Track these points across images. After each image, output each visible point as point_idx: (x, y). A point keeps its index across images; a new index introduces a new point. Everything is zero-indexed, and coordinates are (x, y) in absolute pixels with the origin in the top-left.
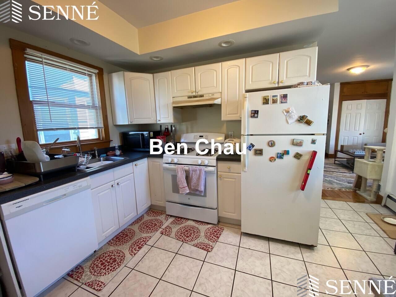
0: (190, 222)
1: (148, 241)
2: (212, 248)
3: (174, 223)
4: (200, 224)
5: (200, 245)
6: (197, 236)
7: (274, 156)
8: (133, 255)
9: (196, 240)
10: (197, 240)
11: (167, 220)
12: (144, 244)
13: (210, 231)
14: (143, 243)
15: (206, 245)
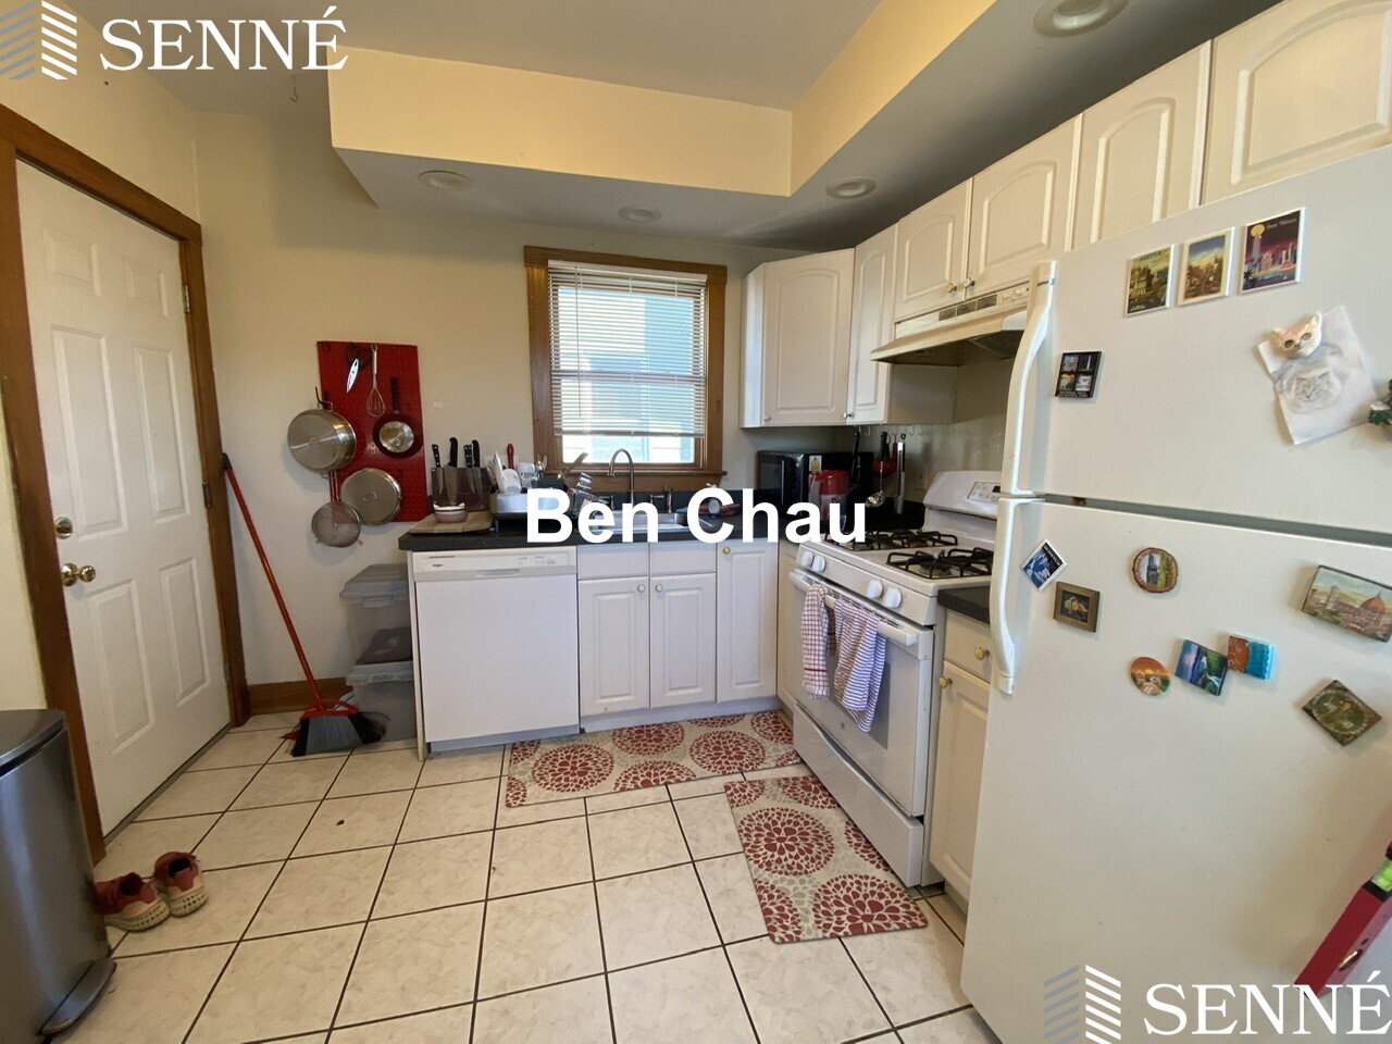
0: (834, 817)
1: (678, 781)
2: (789, 936)
3: (785, 786)
4: (857, 845)
5: (770, 897)
6: (799, 867)
7: (1165, 657)
8: (618, 789)
9: (780, 873)
10: (782, 880)
11: (783, 765)
12: (661, 783)
13: (859, 888)
14: (663, 779)
15: (786, 912)
